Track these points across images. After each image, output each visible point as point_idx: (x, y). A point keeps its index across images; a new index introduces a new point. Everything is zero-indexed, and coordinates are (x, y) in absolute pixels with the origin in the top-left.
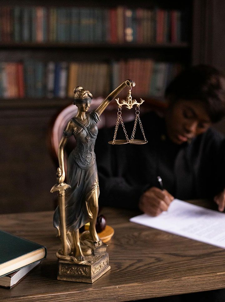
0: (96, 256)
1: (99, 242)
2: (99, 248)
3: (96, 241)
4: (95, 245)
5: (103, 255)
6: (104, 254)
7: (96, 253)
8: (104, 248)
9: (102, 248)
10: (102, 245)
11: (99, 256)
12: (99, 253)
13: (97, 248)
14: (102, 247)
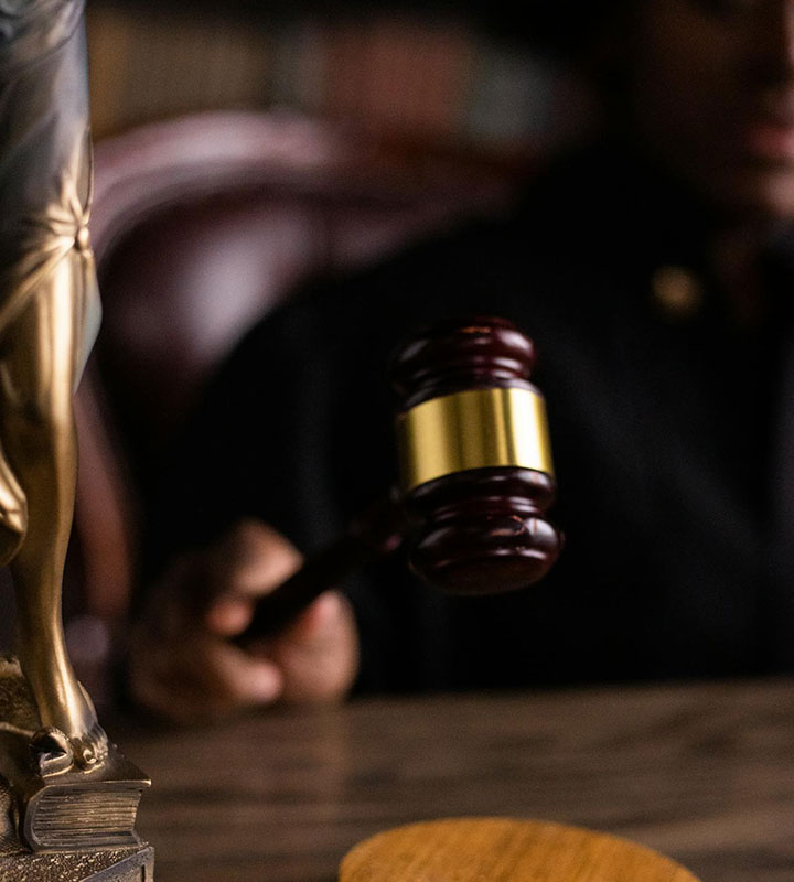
0: (46, 861)
1: (77, 746)
2: (78, 792)
3: (58, 736)
4: (44, 763)
5: (105, 861)
6: (116, 851)
7: (43, 830)
8: (122, 800)
9: (97, 798)
10: (106, 776)
11: (71, 864)
12: (71, 836)
13: (60, 792)
14: (102, 785)
